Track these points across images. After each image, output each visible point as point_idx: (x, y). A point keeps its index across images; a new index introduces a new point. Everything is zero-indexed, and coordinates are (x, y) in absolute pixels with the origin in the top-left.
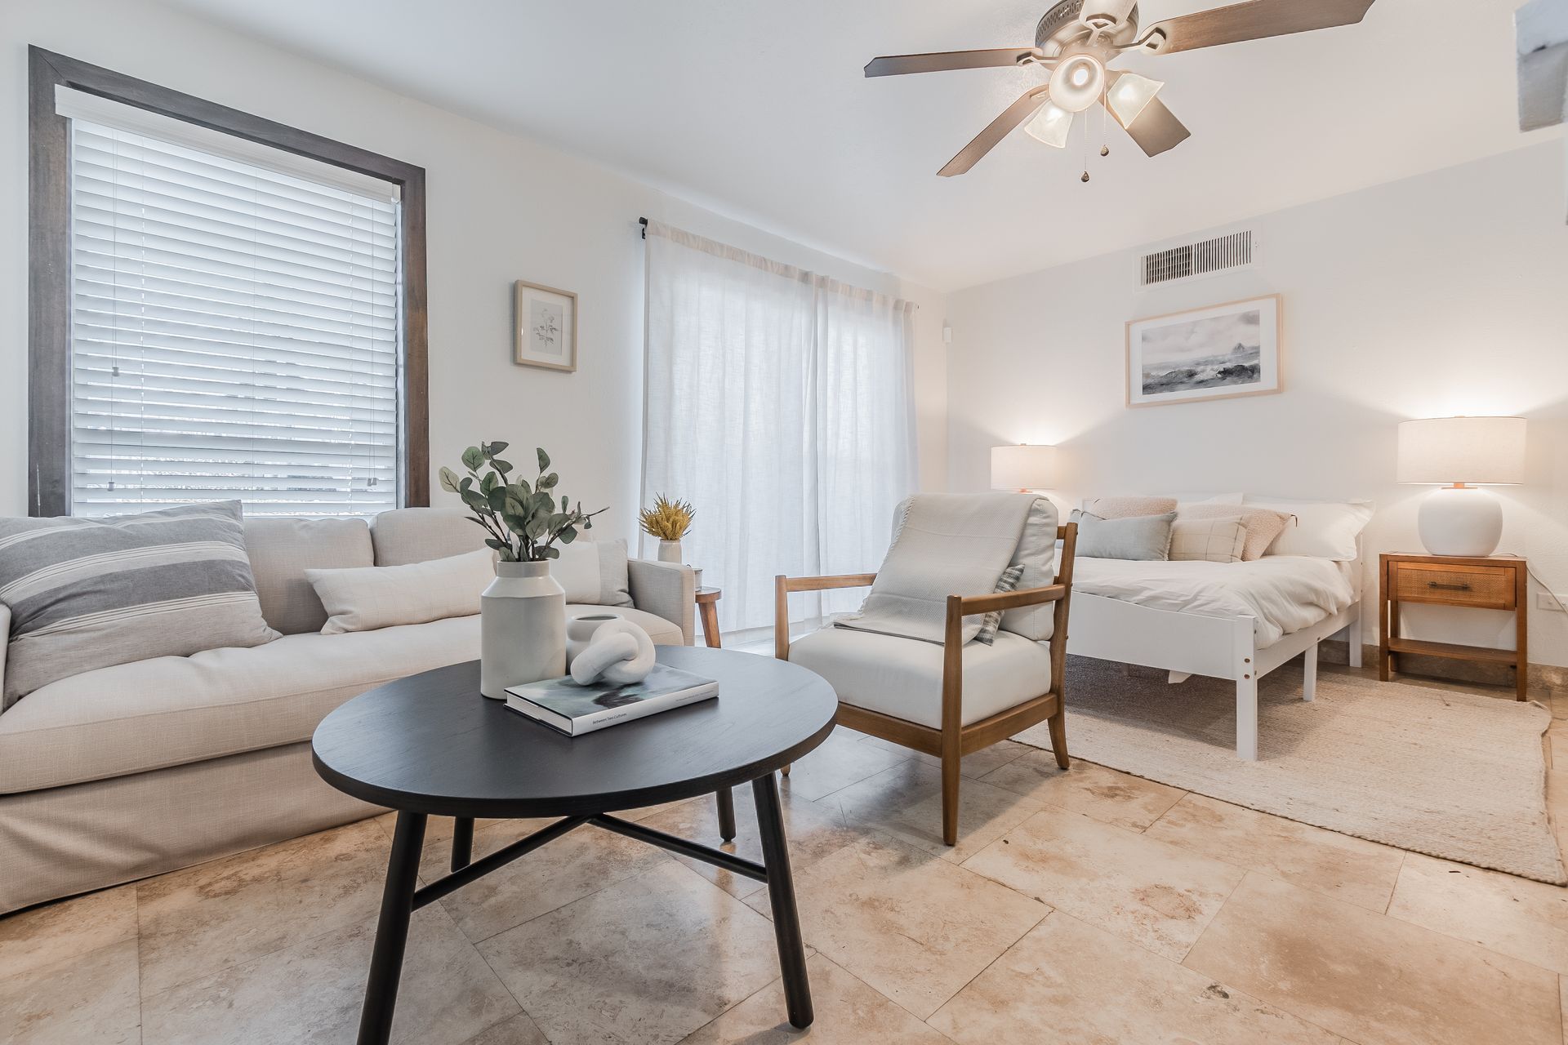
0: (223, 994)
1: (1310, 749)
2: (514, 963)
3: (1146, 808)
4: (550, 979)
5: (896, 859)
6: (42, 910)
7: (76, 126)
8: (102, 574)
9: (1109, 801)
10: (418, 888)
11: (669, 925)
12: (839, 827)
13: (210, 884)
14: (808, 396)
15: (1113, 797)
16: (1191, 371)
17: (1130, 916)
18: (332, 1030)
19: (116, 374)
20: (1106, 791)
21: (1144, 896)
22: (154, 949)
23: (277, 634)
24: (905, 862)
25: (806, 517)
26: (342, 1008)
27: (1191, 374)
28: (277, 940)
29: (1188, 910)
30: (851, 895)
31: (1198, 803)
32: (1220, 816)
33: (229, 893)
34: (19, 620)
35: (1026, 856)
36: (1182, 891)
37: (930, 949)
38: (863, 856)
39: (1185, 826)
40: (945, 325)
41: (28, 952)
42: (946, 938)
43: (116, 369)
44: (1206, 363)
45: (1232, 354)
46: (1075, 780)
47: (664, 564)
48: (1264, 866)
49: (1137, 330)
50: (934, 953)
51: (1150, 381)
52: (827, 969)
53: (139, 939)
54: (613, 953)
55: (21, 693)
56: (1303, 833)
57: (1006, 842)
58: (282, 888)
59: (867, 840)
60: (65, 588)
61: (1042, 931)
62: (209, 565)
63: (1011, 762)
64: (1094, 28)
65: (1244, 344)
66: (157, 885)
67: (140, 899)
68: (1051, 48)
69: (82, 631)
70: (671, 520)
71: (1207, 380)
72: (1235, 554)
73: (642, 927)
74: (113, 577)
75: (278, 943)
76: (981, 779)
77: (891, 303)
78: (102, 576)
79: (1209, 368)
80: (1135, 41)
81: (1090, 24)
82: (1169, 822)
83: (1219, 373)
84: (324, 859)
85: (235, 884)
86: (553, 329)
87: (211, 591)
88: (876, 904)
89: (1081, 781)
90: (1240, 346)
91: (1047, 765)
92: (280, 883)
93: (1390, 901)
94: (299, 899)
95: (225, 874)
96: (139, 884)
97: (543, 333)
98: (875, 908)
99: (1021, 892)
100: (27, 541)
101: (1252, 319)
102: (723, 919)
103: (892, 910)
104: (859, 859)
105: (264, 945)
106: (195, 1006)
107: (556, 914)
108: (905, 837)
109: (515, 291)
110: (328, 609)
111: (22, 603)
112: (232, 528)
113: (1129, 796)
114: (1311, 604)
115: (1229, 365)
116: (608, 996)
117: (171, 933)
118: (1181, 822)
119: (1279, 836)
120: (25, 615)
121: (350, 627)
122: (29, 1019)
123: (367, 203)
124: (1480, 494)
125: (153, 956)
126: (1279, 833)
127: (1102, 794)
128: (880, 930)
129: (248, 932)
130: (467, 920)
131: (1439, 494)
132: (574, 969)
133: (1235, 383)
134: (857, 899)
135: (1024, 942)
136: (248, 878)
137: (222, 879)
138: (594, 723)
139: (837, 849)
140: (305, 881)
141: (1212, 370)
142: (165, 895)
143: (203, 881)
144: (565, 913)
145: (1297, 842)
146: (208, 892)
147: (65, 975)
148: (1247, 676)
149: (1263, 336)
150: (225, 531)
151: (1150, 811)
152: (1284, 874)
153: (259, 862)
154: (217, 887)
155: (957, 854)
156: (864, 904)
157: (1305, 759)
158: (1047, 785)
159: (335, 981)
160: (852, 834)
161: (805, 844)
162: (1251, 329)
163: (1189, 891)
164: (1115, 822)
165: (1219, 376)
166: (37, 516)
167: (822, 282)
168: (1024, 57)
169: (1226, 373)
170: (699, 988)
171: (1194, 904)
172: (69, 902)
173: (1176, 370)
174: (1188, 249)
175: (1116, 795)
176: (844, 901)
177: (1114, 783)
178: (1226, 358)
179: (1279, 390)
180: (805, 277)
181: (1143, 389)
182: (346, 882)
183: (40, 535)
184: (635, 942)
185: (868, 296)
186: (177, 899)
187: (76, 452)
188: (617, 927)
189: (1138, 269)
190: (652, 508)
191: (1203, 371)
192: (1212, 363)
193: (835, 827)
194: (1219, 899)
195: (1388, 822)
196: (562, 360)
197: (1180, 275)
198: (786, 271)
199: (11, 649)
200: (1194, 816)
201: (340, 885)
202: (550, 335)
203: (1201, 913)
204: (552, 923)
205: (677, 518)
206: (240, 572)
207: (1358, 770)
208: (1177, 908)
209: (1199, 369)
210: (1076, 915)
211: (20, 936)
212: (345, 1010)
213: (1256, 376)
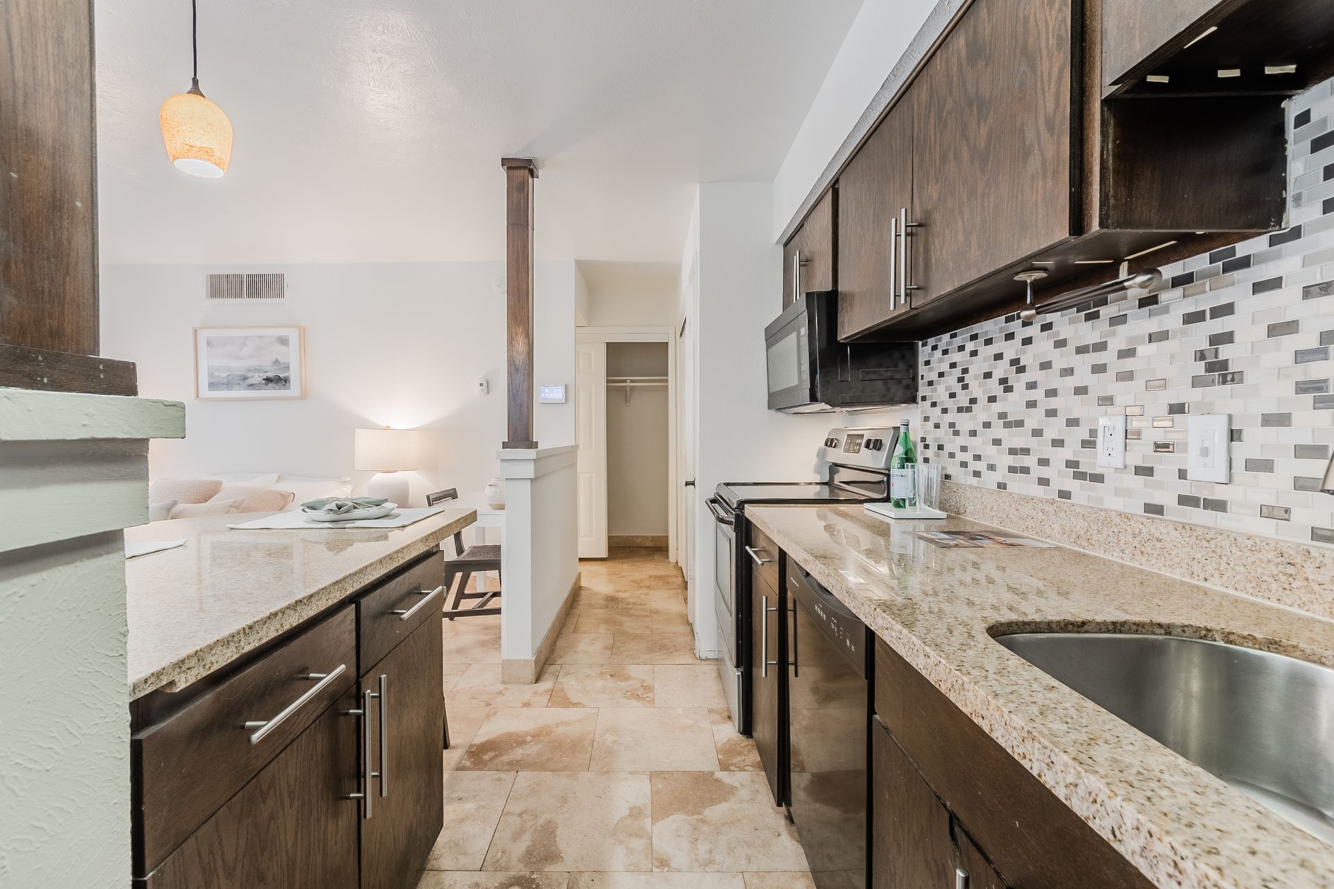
16: (244, 375)
27: (244, 378)
44: (255, 370)
45: (272, 366)
49: (203, 336)
51: (214, 380)
65: (280, 359)
71: (255, 384)
79: (257, 375)
83: (264, 379)
90: (277, 361)
101: (284, 341)
115: (270, 375)
124: (399, 476)
131: (379, 477)
133: (274, 388)
141: (259, 376)
149: (291, 355)
162: (284, 349)
165: (264, 382)
169: (268, 380)
173: (234, 373)
174: (241, 277)
178: (268, 369)
179: (302, 398)
181: (209, 385)
189: (204, 286)
191: (252, 377)
192: (259, 371)
197: (236, 297)
209: (250, 374)
213: (287, 385)
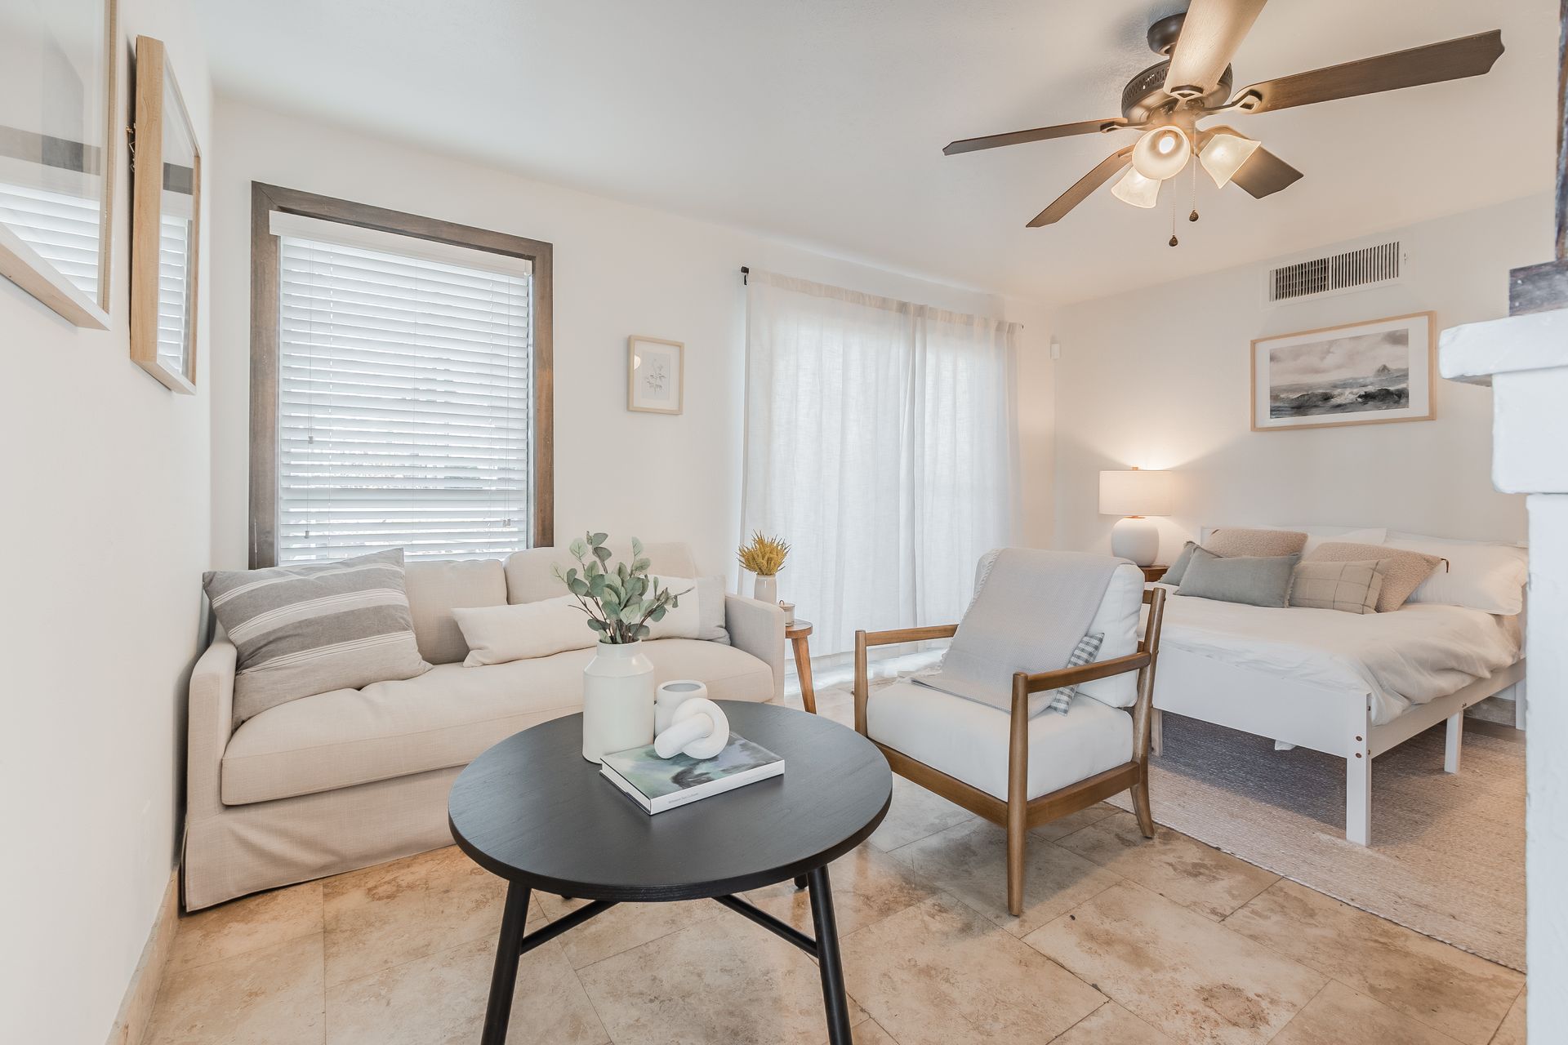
0: (383, 993)
1: (1438, 836)
2: (607, 993)
3: (1230, 893)
4: (634, 1013)
5: (959, 926)
6: (257, 897)
7: (283, 242)
8: (300, 620)
9: (1191, 881)
10: (526, 934)
11: (739, 972)
12: (907, 884)
13: (376, 887)
14: (905, 428)
15: (1196, 876)
16: (1326, 394)
17: (1189, 1017)
18: (462, 1038)
19: (311, 441)
20: (1189, 868)
21: (1208, 995)
22: (335, 944)
23: (429, 665)
24: (966, 929)
25: (902, 543)
26: (470, 1018)
27: (1327, 398)
28: (423, 947)
29: (1253, 1017)
30: (909, 961)
31: (1290, 892)
32: (1313, 910)
33: (391, 897)
34: (243, 659)
35: (1090, 936)
36: (1251, 995)
37: (977, 1028)
38: (927, 918)
39: (1270, 918)
40: (1053, 341)
41: (249, 935)
42: (996, 1019)
43: (311, 438)
45: (1375, 376)
46: (1158, 852)
47: (759, 604)
48: (1351, 976)
49: (1264, 350)
50: (981, 1033)
52: (878, 1036)
53: (324, 932)
54: (689, 994)
55: (244, 718)
56: (1406, 941)
57: (1073, 918)
58: (429, 896)
59: (933, 901)
60: (274, 631)
61: (1094, 1023)
62: (378, 610)
63: (1093, 825)
64: (1179, 97)
65: (1389, 366)
66: (337, 883)
67: (325, 895)
68: (1138, 113)
69: (286, 668)
70: (766, 557)
71: (1345, 405)
72: (1368, 603)
73: (717, 971)
74: (308, 623)
75: (424, 949)
76: (1058, 842)
77: (994, 325)
78: (300, 622)
79: (1347, 391)
80: (1228, 102)
81: (1175, 94)
82: (1253, 912)
83: (1360, 397)
84: (461, 872)
85: (395, 889)
86: (661, 377)
87: (379, 632)
88: (933, 972)
89: (1165, 854)
90: (1385, 368)
91: (1131, 831)
92: (427, 892)
93: (1494, 1036)
94: (441, 909)
95: (387, 879)
96: (326, 881)
97: (652, 381)
98: (930, 976)
99: (1079, 976)
100: (248, 592)
101: (1399, 339)
102: (788, 971)
103: (947, 981)
104: (923, 921)
105: (414, 950)
106: (363, 1000)
107: (644, 948)
108: (972, 902)
109: (629, 345)
110: (469, 644)
111: (244, 644)
112: (395, 574)
113: (1214, 877)
114: (1452, 670)
115: (1371, 389)
116: (682, 1037)
117: (347, 931)
118: (1266, 913)
119: (1376, 941)
120: (246, 654)
121: (486, 661)
122: (250, 995)
123: (504, 279)
125: (334, 950)
126: (1377, 938)
127: (1185, 872)
128: (933, 1002)
129: (403, 936)
130: (571, 945)
132: (655, 1005)
133: (1379, 408)
134: (915, 965)
135: (1073, 1032)
136: (404, 884)
137: (385, 883)
138: (670, 802)
139: (903, 908)
140: (447, 891)
141: (1351, 393)
142: (343, 894)
143: (371, 884)
144: (652, 948)
145: (1396, 951)
146: (375, 894)
147: (274, 959)
148: (1358, 755)
149: (1412, 359)
150: (390, 579)
151: (1234, 897)
152: (1373, 989)
153: (412, 869)
154: (381, 890)
155: (1021, 926)
156: (921, 971)
157: (1429, 848)
158: (1127, 853)
159: (465, 992)
160: (920, 893)
161: (873, 899)
162: (1398, 350)
163: (1258, 996)
164: (1193, 906)
165: (1360, 400)
166: (255, 569)
167: (921, 311)
168: (1107, 126)
169: (1368, 398)
170: (760, 1040)
171: (1262, 1011)
172: (276, 893)
174: (1324, 262)
175: (1200, 874)
176: (902, 965)
177: (1200, 859)
178: (1368, 381)
179: (1432, 417)
180: (903, 307)
181: (1271, 411)
182: (477, 896)
183: (258, 587)
184: (709, 985)
185: (969, 320)
186: (352, 900)
187: (282, 507)
188: (695, 969)
189: (1265, 284)
190: (750, 544)
191: (1340, 395)
192: (1351, 385)
193: (904, 884)
194: (1291, 1009)
195: (1515, 938)
196: (671, 405)
197: (1314, 290)
198: (884, 303)
199: (237, 681)
200: (1283, 907)
201: (473, 899)
202: (658, 382)
203: (1267, 1023)
204: (640, 957)
205: (771, 556)
206: (401, 615)
207: (1492, 867)
208: (1242, 1014)
209: (1337, 392)
210: (1132, 1008)
211: (244, 920)
212: (471, 1021)
213: (1403, 401)
